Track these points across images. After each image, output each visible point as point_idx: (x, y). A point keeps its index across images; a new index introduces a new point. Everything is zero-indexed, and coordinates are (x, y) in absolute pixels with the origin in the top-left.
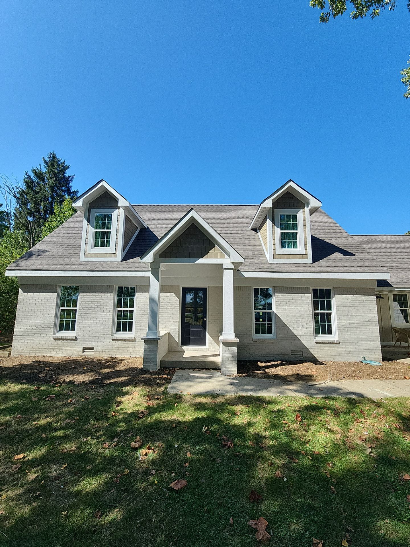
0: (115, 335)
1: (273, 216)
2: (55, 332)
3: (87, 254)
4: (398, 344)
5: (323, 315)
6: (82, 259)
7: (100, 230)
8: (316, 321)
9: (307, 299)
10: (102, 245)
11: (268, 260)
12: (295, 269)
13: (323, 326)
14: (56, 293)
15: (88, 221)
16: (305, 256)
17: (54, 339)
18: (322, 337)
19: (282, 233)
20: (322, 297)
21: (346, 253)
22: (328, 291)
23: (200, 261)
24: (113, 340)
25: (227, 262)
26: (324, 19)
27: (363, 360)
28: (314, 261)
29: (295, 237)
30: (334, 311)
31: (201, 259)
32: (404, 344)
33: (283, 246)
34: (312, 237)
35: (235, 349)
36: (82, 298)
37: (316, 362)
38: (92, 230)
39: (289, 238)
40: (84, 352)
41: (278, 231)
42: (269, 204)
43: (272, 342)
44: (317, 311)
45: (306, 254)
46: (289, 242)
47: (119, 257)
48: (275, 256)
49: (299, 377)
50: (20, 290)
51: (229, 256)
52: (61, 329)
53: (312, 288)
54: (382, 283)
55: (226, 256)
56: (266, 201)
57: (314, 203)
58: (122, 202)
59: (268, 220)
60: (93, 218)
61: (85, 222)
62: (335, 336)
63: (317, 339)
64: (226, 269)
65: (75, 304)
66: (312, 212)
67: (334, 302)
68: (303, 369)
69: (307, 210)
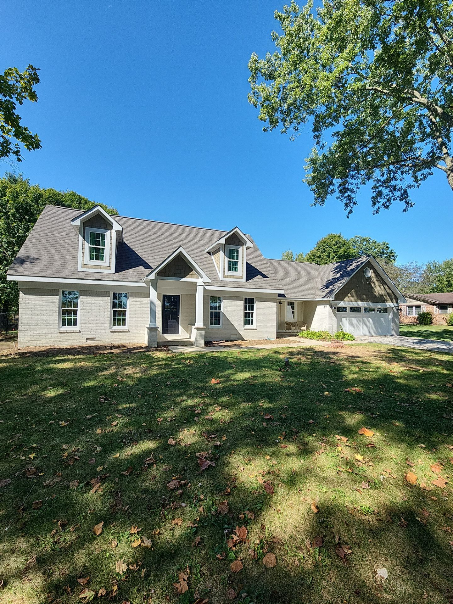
0: (112, 328)
1: (225, 249)
2: (59, 328)
3: (84, 266)
4: (287, 331)
5: (249, 313)
6: (80, 269)
7: (95, 246)
8: (245, 317)
9: (242, 303)
10: (97, 258)
11: (220, 278)
12: (236, 285)
13: (249, 320)
14: (58, 297)
15: (84, 237)
16: (241, 277)
17: (60, 333)
18: (248, 326)
19: (229, 261)
20: (249, 303)
21: (264, 276)
22: (253, 299)
23: (184, 280)
24: (111, 332)
25: (200, 281)
26: (265, 130)
27: (267, 338)
28: (246, 281)
29: (237, 265)
30: (255, 311)
31: (184, 278)
32: (290, 331)
33: (229, 270)
34: (247, 263)
35: (203, 332)
36: (82, 301)
37: (243, 340)
38: (87, 246)
39: (233, 265)
40: (87, 341)
41: (227, 259)
42: (223, 241)
43: (219, 330)
44: (246, 311)
45: (242, 276)
46: (233, 267)
47: (113, 270)
48: (225, 276)
49: (235, 345)
50: (20, 292)
51: (202, 278)
52: (64, 324)
53: (244, 297)
54: (280, 295)
55: (200, 277)
56: (221, 239)
57: (249, 244)
58: (116, 227)
59: (221, 251)
60: (88, 235)
61: (81, 238)
62: (254, 326)
63: (245, 327)
64: (199, 285)
65: (76, 305)
66: (247, 248)
67: (255, 305)
68: (237, 342)
69: (245, 247)
